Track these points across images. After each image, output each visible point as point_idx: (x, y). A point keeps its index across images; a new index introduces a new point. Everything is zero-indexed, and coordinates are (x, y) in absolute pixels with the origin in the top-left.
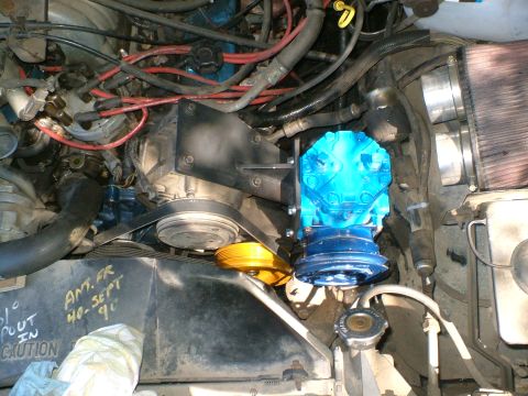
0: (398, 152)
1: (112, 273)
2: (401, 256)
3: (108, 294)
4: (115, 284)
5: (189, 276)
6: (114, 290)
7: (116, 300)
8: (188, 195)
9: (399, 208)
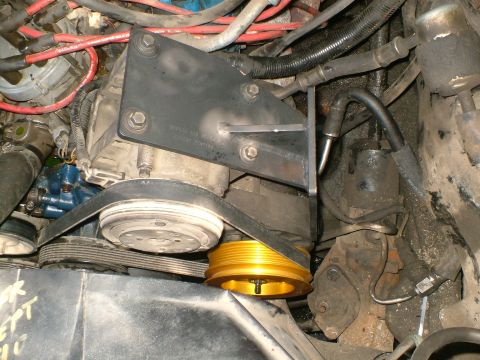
0: (467, 103)
1: (23, 293)
2: (469, 259)
3: (13, 327)
4: (25, 310)
5: (138, 299)
6: (22, 321)
7: (24, 337)
8: (141, 172)
9: (469, 192)
